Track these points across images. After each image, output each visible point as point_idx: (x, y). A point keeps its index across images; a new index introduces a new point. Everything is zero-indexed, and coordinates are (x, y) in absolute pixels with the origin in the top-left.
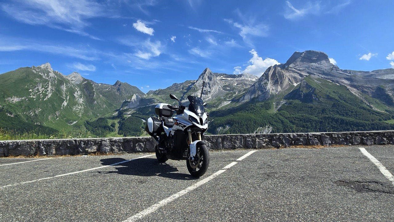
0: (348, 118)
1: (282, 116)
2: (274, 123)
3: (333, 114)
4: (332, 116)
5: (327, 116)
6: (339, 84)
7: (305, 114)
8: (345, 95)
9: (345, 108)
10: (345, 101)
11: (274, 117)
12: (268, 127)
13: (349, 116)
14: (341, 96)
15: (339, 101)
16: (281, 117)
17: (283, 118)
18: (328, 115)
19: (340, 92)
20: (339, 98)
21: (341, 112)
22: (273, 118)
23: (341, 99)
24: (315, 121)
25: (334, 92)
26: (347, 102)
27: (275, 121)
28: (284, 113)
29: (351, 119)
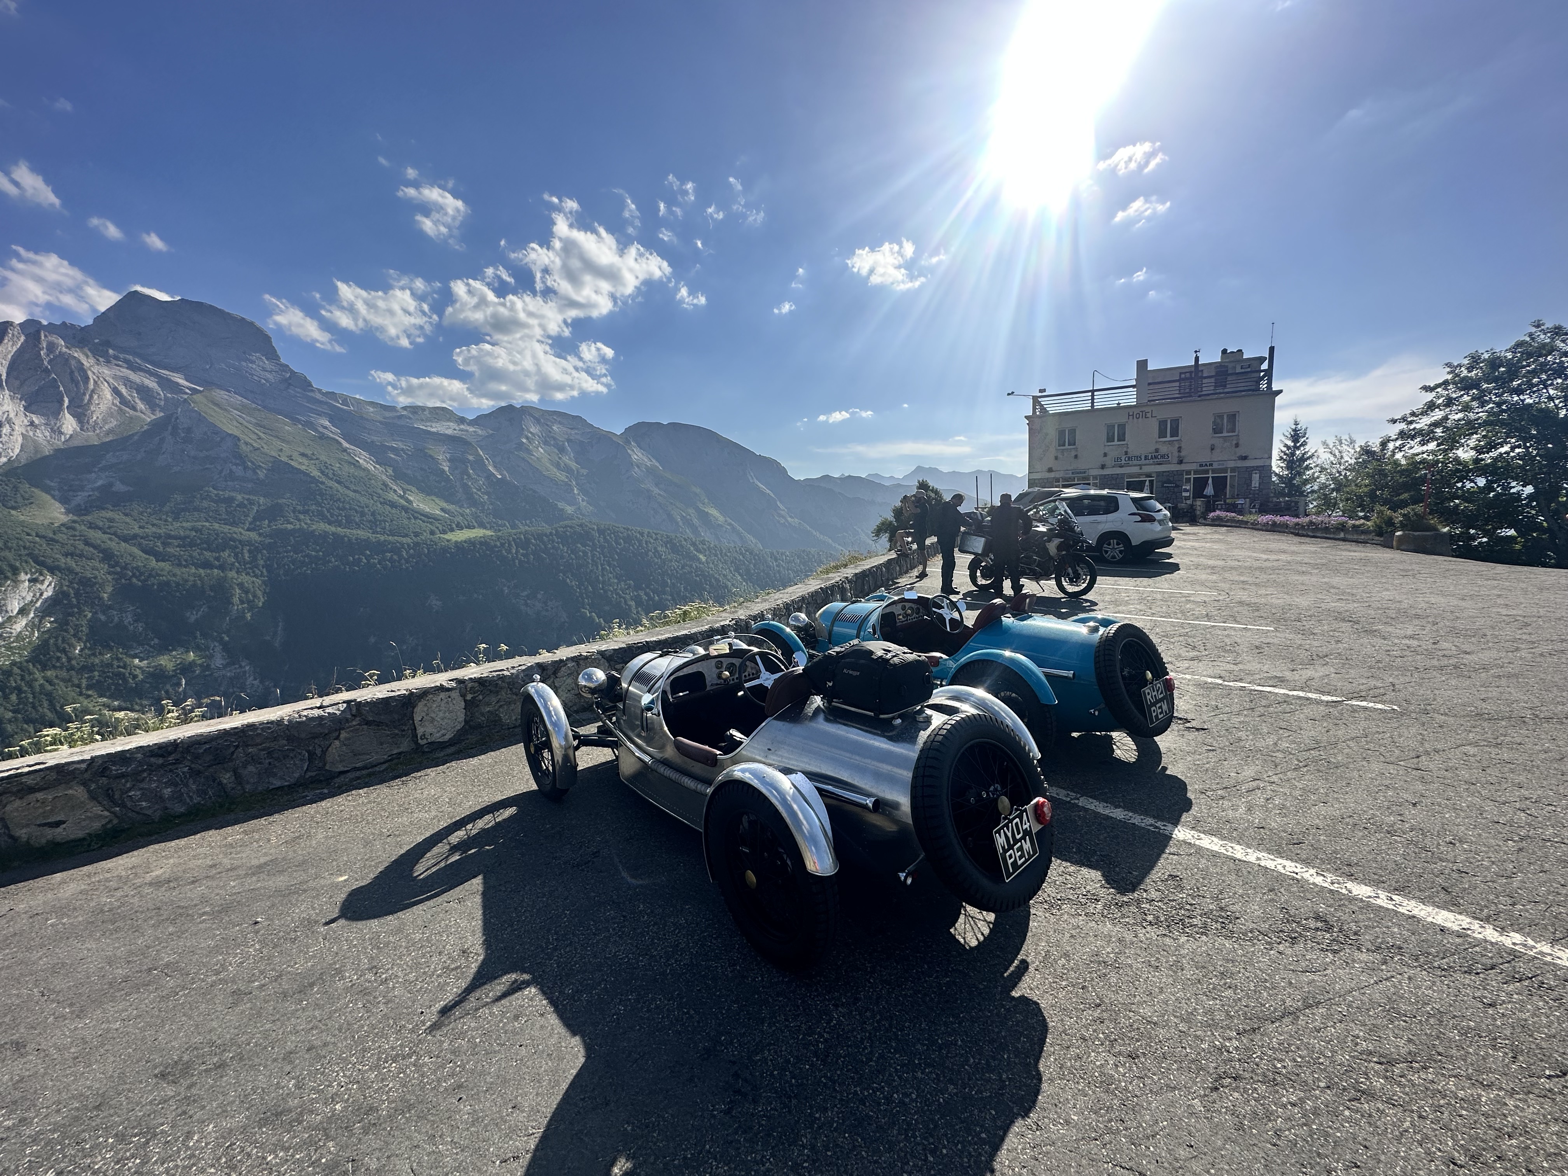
0: (354, 532)
1: (104, 533)
2: (62, 561)
3: (309, 522)
4: (305, 526)
5: (290, 527)
6: (316, 430)
7: (207, 524)
8: (338, 465)
9: (343, 502)
10: (339, 482)
11: (60, 537)
12: (33, 581)
13: (357, 524)
14: (327, 468)
15: (322, 483)
16: (96, 536)
17: (110, 539)
18: (291, 523)
19: (323, 458)
20: (322, 472)
21: (332, 515)
22: (52, 540)
23: (327, 476)
24: (249, 543)
25: (303, 455)
26: (346, 487)
27: (66, 555)
28: (111, 520)
29: (362, 534)
